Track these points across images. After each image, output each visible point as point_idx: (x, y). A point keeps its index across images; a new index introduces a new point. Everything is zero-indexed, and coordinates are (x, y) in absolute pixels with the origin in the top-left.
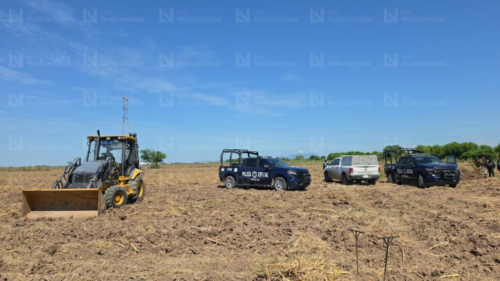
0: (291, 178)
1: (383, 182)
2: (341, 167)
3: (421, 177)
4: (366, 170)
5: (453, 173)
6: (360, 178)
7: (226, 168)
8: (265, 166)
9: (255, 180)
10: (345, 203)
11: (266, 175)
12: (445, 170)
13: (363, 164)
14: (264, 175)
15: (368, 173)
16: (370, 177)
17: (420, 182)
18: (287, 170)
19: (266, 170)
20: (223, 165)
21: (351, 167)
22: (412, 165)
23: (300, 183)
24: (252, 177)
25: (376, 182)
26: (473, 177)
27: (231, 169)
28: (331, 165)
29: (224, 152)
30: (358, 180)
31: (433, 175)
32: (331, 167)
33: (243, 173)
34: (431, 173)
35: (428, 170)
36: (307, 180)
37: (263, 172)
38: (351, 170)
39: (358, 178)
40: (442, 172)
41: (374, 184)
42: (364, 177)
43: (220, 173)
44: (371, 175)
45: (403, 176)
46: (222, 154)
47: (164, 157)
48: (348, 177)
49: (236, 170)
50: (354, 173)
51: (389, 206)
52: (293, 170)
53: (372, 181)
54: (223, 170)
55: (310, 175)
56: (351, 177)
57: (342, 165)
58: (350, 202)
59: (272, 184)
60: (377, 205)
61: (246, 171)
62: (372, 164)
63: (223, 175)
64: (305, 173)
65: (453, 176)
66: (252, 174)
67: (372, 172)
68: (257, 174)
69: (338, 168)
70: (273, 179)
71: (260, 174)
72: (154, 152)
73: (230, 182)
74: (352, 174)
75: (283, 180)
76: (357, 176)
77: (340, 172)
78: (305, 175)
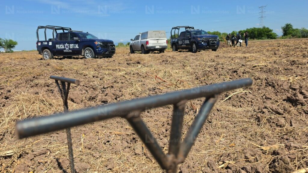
0: (98, 48)
1: (169, 52)
2: (140, 41)
3: (194, 45)
4: (158, 42)
5: (215, 41)
6: (154, 49)
7: (42, 42)
8: (74, 38)
9: (67, 51)
10: (137, 63)
11: (77, 47)
12: (211, 38)
13: (156, 37)
14: (75, 46)
15: (159, 45)
16: (161, 47)
17: (193, 49)
18: (94, 41)
19: (76, 42)
20: (40, 40)
21: (147, 40)
22: (188, 37)
23: (106, 52)
24: (65, 49)
25: (165, 51)
26: (224, 46)
27: (46, 43)
28: (134, 40)
29: (39, 28)
30: (152, 50)
31: (203, 43)
32: (134, 42)
33: (57, 46)
34: (201, 41)
35: (199, 39)
36: (112, 49)
37: (74, 44)
38: (147, 42)
39: (152, 48)
40: (208, 41)
41: (163, 52)
42: (157, 47)
43: (38, 46)
44: (161, 46)
45: (183, 46)
46: (38, 30)
47: (15, 43)
48: (145, 48)
49: (50, 44)
50: (150, 45)
51: (173, 63)
52: (99, 41)
53: (162, 50)
54: (39, 44)
55: (114, 46)
56: (147, 47)
57: (141, 39)
58: (142, 62)
59: (83, 54)
60: (164, 63)
61: (60, 44)
62: (162, 37)
63: (40, 49)
64: (109, 43)
65: (215, 43)
66: (64, 46)
67: (162, 43)
68: (69, 46)
69: (138, 42)
70: (83, 49)
71: (72, 46)
72: (7, 40)
73: (47, 54)
74: (148, 46)
75: (91, 51)
76: (152, 47)
77: (140, 45)
78: (109, 45)
